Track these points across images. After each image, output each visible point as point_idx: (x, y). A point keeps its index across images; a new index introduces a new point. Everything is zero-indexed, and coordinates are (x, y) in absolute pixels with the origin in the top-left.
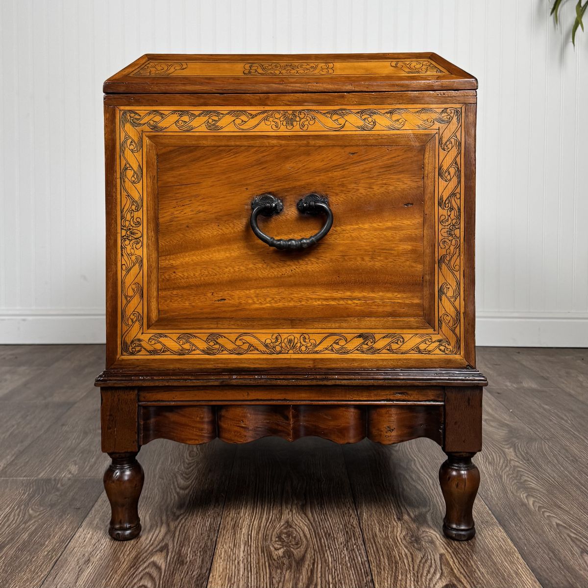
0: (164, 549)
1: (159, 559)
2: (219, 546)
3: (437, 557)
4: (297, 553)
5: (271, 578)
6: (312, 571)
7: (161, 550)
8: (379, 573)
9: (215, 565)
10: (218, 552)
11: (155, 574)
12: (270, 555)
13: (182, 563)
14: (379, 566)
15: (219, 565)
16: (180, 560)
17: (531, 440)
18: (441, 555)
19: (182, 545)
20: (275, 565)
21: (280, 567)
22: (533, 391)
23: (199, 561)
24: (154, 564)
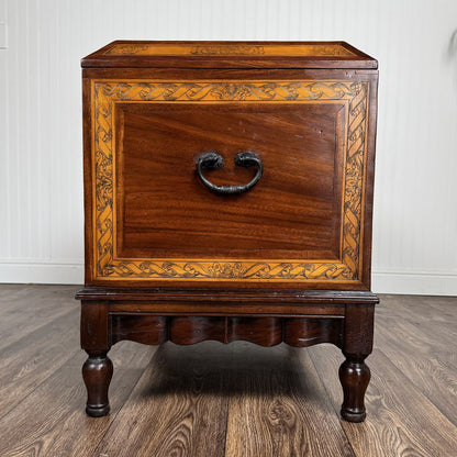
0: (190, 416)
1: (187, 422)
2: (230, 415)
3: (396, 429)
4: (289, 422)
5: (273, 439)
6: (303, 435)
7: (188, 417)
8: (353, 438)
9: (230, 428)
10: (230, 419)
11: (186, 432)
12: (269, 423)
13: (205, 426)
14: (352, 433)
15: (232, 429)
16: (203, 424)
17: (448, 354)
18: (398, 428)
19: (203, 414)
20: (274, 430)
21: (278, 431)
22: (442, 323)
23: (217, 425)
24: (184, 426)
